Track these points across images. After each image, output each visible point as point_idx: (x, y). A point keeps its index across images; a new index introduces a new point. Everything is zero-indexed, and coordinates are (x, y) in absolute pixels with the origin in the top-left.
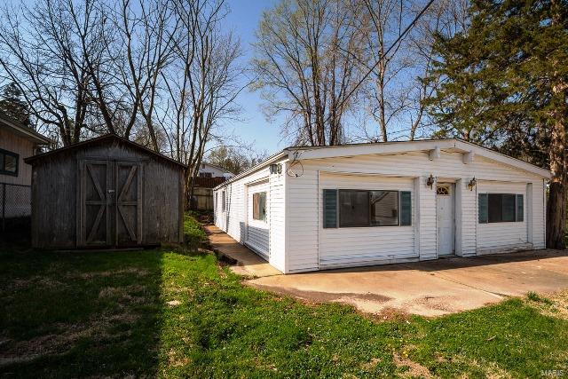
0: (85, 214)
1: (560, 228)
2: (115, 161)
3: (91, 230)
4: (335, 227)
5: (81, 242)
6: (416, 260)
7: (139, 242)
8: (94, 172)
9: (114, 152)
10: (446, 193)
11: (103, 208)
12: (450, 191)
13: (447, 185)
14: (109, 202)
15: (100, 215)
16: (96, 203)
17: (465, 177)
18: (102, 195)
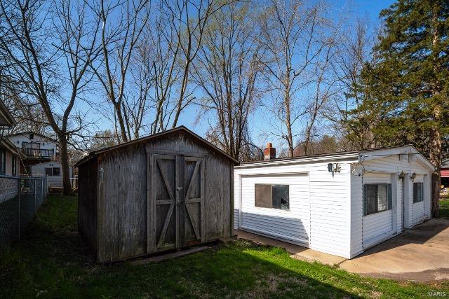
0: (155, 215)
2: (182, 155)
3: (160, 234)
4: (366, 214)
5: (151, 248)
7: (203, 241)
8: (164, 167)
9: (180, 146)
11: (172, 208)
14: (178, 200)
15: (169, 216)
16: (166, 202)
18: (171, 193)
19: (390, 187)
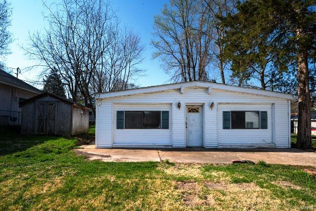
0: (37, 122)
1: (305, 134)
2: (47, 102)
3: (39, 129)
4: (122, 128)
5: (36, 133)
6: (170, 147)
8: (41, 107)
9: (48, 99)
10: (197, 111)
11: (43, 120)
12: (200, 110)
13: (198, 107)
14: (45, 117)
15: (42, 123)
16: (41, 118)
17: (208, 102)
18: (43, 115)
19: (166, 113)
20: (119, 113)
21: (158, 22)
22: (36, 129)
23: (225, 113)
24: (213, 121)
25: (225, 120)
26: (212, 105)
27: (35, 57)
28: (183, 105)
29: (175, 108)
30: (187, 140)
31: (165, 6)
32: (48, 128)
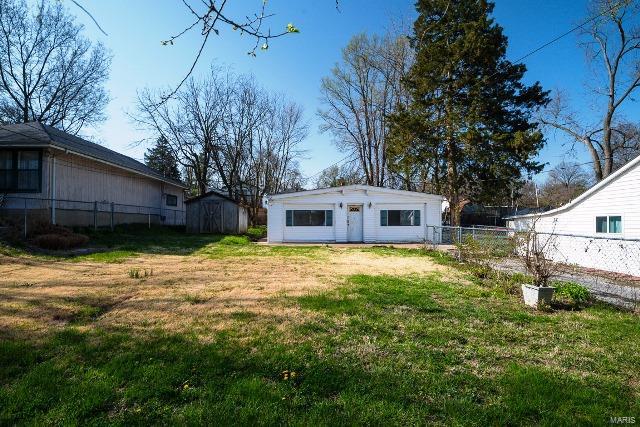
0: (203, 221)
4: (291, 226)
10: (358, 211)
12: (360, 209)
13: (358, 206)
14: (211, 216)
15: (208, 221)
17: (367, 202)
18: (209, 214)
19: (330, 212)
20: (288, 213)
21: (327, 86)
22: (201, 228)
23: (382, 212)
24: (371, 218)
25: (382, 218)
26: (370, 205)
27: (145, 126)
28: (345, 206)
29: (337, 206)
30: (349, 235)
31: (337, 64)
32: (215, 226)
